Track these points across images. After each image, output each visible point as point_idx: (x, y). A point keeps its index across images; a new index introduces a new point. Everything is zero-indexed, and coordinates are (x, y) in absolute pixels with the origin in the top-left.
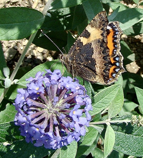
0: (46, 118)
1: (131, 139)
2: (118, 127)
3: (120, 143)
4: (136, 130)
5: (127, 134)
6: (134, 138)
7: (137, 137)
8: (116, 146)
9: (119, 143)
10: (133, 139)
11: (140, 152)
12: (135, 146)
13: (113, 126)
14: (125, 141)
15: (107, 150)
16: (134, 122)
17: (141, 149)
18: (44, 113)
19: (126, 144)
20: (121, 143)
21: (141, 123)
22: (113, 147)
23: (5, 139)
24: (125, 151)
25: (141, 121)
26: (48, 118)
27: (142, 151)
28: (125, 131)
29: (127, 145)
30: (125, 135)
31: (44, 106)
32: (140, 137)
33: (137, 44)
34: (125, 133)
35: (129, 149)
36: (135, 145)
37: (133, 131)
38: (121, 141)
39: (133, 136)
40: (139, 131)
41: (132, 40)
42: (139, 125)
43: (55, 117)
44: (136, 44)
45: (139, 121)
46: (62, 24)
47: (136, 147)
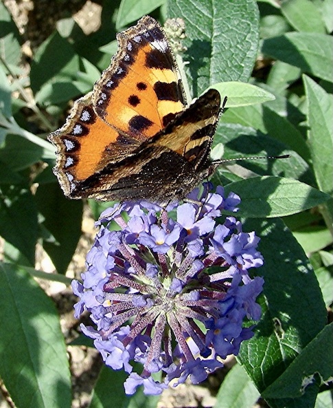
0: (188, 316)
1: (221, 40)
2: (199, 77)
3: (236, 64)
4: (200, 33)
5: (211, 51)
6: (218, 34)
7: (215, 27)
8: (244, 72)
9: (236, 67)
10: (220, 35)
11: (248, 14)
12: (237, 28)
13: (198, 89)
14: (228, 54)
15: (255, 95)
16: (180, 49)
17: (242, 11)
18: (176, 320)
19: (235, 51)
20: (236, 61)
21: (178, 33)
22: (245, 84)
23: (270, 339)
24: (252, 48)
25: (173, 33)
26: (187, 311)
27: (246, 9)
28: (205, 60)
29: (238, 46)
30: (216, 57)
31: (159, 324)
32: (214, 20)
33: (39, 16)
34: (210, 56)
35: (247, 39)
36: (234, 29)
37: (201, 38)
38: (231, 62)
39: (216, 37)
40: (201, 25)
41: (33, 31)
42: (183, 36)
43: (182, 298)
44: (41, 20)
45: (174, 37)
46: (16, 198)
47: (238, 24)
